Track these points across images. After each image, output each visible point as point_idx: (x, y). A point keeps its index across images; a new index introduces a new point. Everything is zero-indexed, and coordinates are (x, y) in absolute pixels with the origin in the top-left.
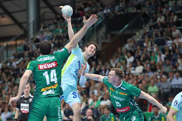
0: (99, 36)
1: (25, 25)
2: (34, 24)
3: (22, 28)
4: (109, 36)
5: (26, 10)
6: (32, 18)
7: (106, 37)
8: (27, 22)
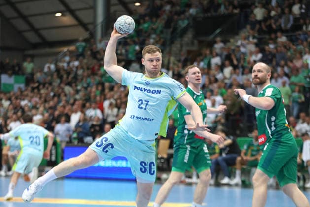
0: (183, 43)
1: (90, 27)
2: (102, 26)
3: (87, 29)
4: (196, 42)
5: (94, 8)
6: (100, 18)
7: (192, 43)
8: (94, 23)
